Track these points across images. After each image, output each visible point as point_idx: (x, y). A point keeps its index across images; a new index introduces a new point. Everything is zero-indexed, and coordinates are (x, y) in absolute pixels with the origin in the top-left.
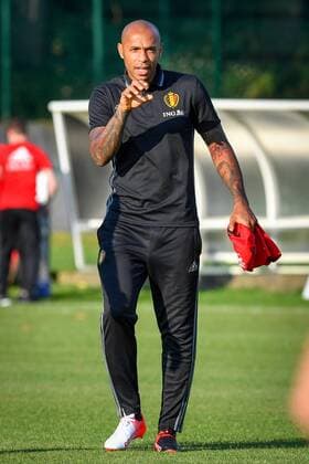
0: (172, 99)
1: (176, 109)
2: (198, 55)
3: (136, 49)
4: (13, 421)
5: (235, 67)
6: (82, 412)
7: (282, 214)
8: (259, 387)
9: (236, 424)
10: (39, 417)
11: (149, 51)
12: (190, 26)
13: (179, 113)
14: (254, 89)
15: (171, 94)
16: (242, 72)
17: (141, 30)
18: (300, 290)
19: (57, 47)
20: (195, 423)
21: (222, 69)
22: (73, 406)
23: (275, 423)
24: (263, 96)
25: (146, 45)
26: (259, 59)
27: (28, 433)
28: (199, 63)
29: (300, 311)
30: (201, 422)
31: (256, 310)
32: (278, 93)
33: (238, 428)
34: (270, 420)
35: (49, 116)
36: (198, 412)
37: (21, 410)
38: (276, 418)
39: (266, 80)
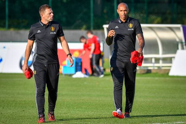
0: (131, 25)
1: (131, 28)
2: (142, 13)
3: (122, 11)
4: (94, 107)
5: (151, 16)
6: (112, 105)
7: (163, 54)
8: (158, 98)
9: (152, 108)
10: (101, 106)
11: (125, 11)
12: (139, 5)
13: (132, 29)
14: (156, 21)
15: (131, 24)
16: (153, 17)
17: (122, 5)
18: (168, 73)
19: (105, 11)
20: (141, 108)
21: (148, 16)
22: (109, 103)
23: (162, 107)
24: (158, 23)
25: (124, 9)
26: (157, 14)
27: (98, 110)
28: (142, 15)
29: (168, 78)
30: (143, 107)
31: (157, 78)
32: (162, 23)
33: (152, 109)
34: (160, 107)
35: (103, 29)
36: (142, 105)
37: (96, 104)
38: (162, 106)
39: (159, 19)
